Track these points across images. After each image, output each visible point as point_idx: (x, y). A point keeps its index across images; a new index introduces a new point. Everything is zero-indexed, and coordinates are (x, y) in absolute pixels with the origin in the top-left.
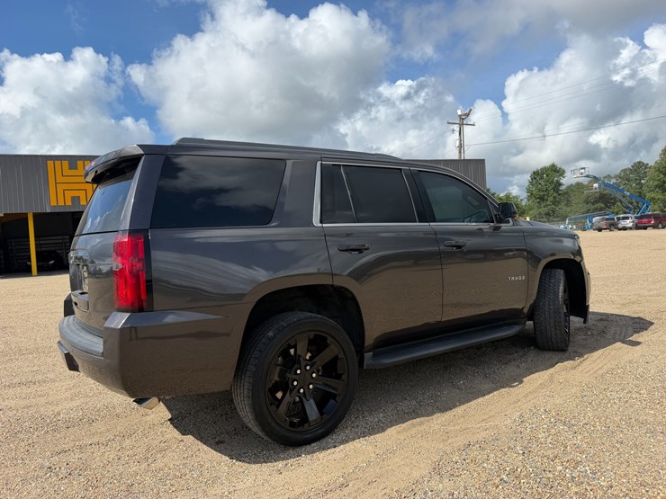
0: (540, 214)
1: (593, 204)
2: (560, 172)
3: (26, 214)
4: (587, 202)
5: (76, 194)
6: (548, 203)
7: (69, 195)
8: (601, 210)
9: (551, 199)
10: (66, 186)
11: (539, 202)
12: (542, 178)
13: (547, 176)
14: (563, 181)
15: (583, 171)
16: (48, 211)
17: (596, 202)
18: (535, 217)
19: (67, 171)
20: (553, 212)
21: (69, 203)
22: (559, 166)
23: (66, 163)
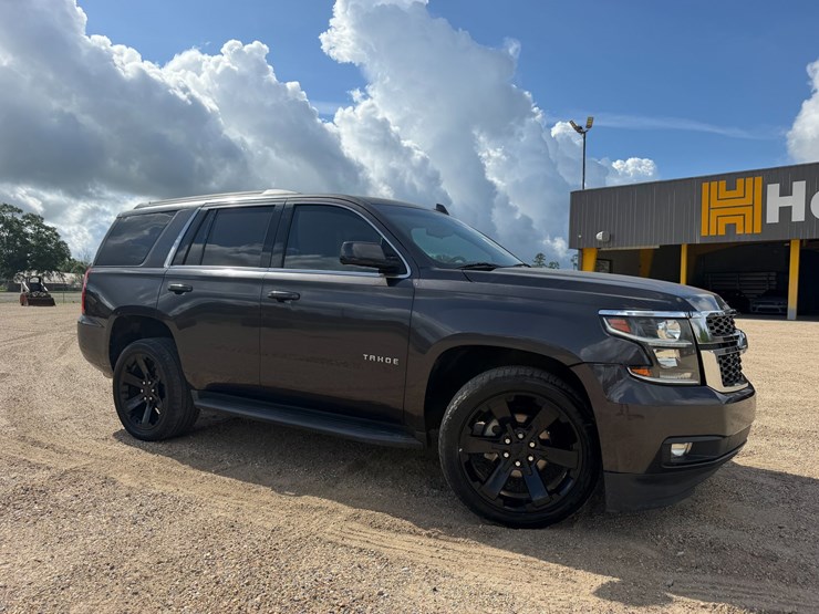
3: (680, 246)
5: (731, 220)
7: (723, 222)
10: (720, 212)
16: (698, 242)
19: (724, 194)
21: (722, 232)
23: (723, 184)
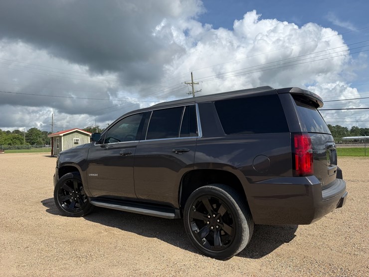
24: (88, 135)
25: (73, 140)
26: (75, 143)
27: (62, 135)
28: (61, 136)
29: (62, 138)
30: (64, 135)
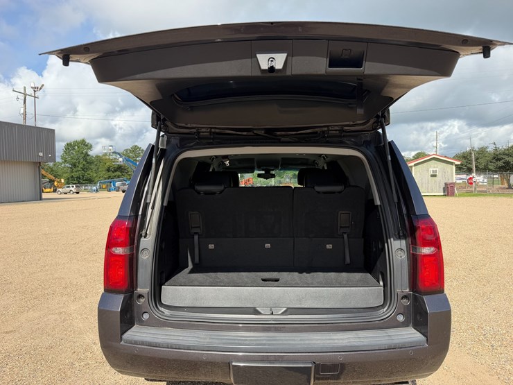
0: (72, 177)
1: (113, 172)
2: (90, 147)
4: (108, 170)
6: (79, 169)
8: (119, 177)
9: (81, 166)
11: (71, 168)
12: (74, 149)
13: (78, 147)
14: (90, 153)
15: (111, 148)
17: (115, 171)
18: (68, 179)
20: (83, 177)
22: (87, 141)
24: (452, 163)
25: (428, 171)
26: (432, 176)
27: (412, 164)
28: (411, 167)
29: (413, 168)
30: (415, 165)
